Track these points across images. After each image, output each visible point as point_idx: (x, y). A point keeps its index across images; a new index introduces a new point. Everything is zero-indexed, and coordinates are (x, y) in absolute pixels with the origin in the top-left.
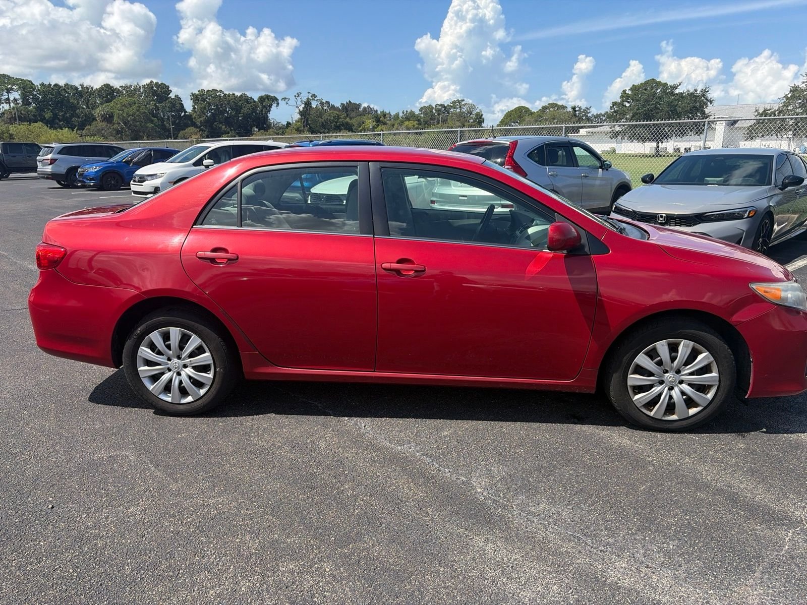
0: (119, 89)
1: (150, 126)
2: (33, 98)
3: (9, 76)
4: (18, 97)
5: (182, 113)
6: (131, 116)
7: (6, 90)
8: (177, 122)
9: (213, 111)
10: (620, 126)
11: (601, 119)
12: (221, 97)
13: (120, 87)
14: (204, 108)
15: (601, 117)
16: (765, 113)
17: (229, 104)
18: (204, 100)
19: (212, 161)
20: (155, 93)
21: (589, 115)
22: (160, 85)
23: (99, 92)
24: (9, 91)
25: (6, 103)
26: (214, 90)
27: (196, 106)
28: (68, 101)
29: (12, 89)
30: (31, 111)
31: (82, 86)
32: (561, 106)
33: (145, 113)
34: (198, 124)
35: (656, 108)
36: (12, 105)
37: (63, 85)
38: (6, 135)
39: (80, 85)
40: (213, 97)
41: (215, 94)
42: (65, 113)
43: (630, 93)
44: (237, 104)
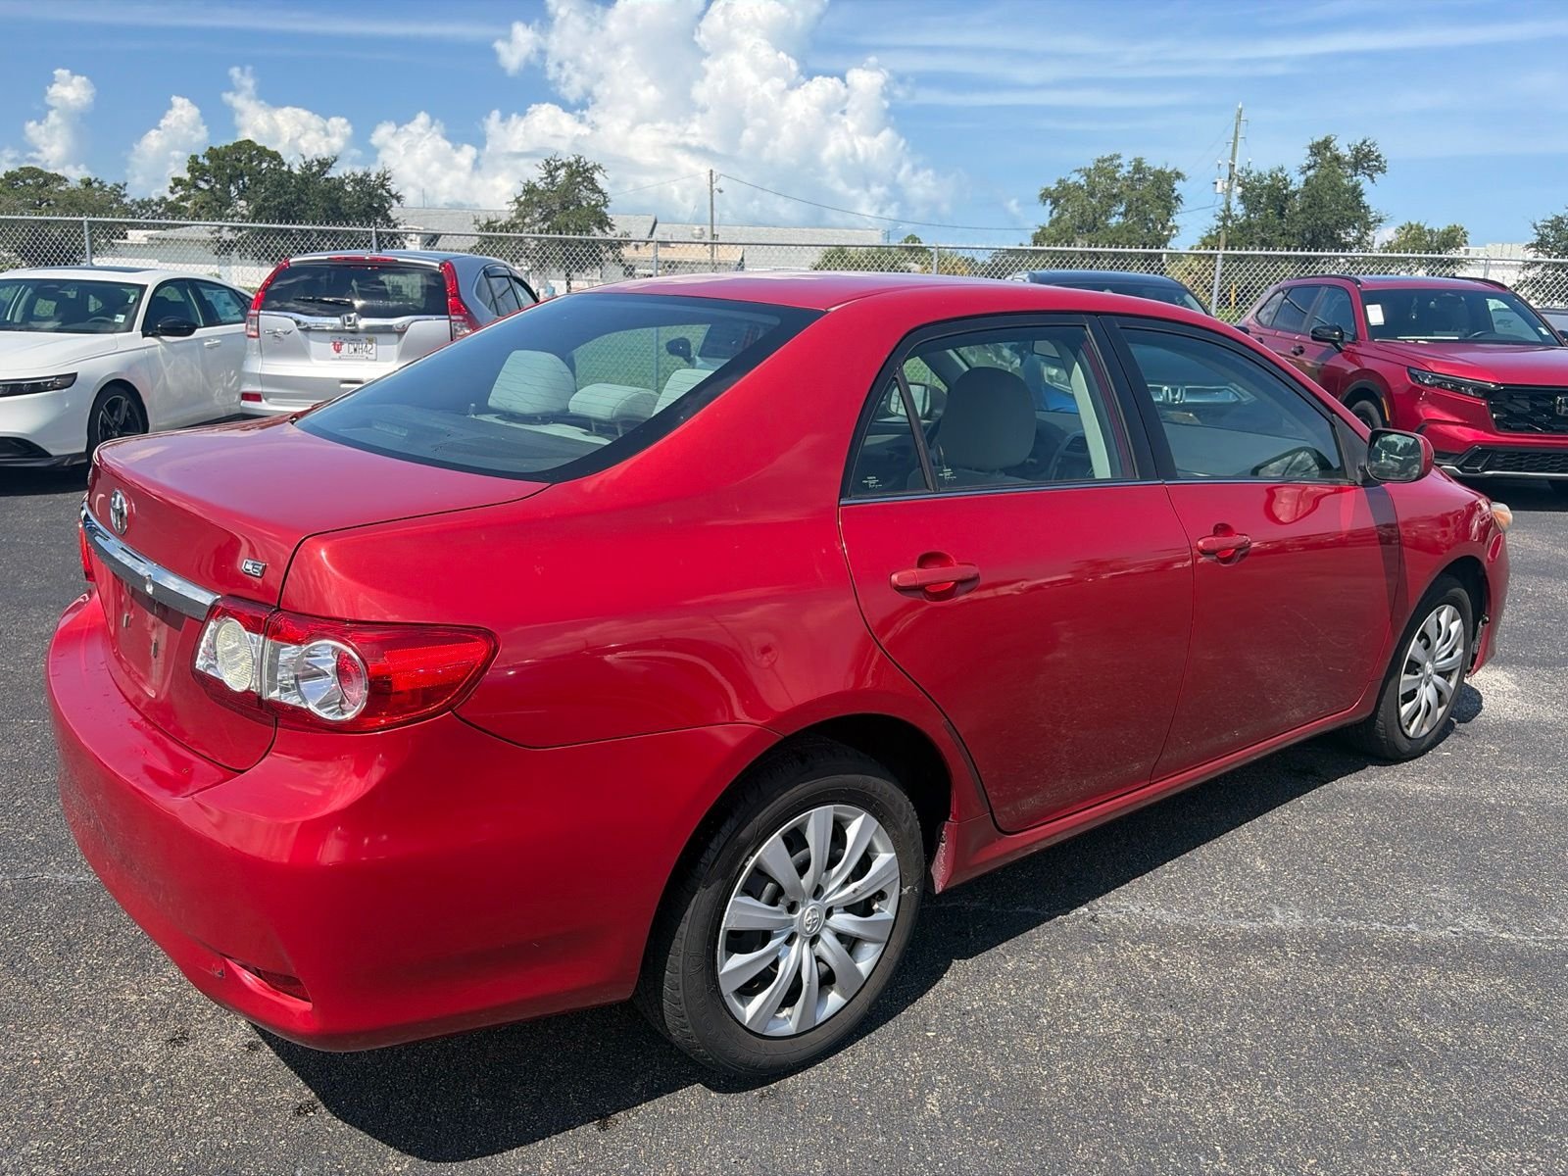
10: (232, 229)
11: (153, 211)
15: (154, 208)
16: (489, 225)
21: (126, 200)
32: (52, 175)
35: (300, 200)
43: (207, 162)
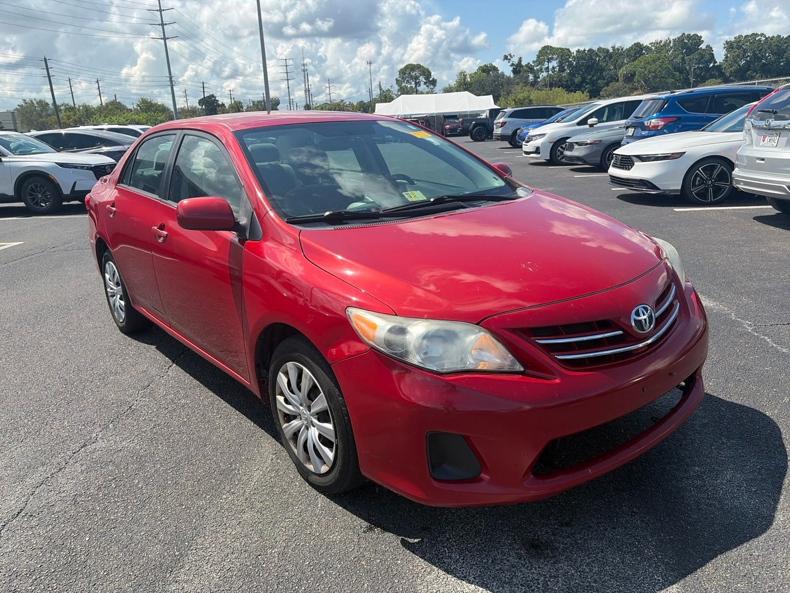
0: (648, 46)
1: (670, 81)
2: (568, 65)
3: (551, 47)
4: (556, 65)
5: (710, 64)
6: (652, 73)
7: (547, 61)
8: (702, 74)
9: (748, 59)
12: (761, 41)
13: (650, 44)
14: (738, 56)
17: (769, 48)
18: (739, 47)
19: (597, 120)
20: (684, 46)
22: (692, 37)
23: (628, 51)
24: (549, 61)
25: (546, 71)
26: (754, 34)
27: (729, 55)
28: (598, 64)
29: (552, 58)
30: (565, 77)
31: (613, 48)
33: (668, 68)
34: (728, 74)
36: (550, 72)
37: (596, 49)
38: (527, 101)
39: (612, 47)
40: (751, 43)
41: (754, 39)
42: (593, 77)
44: (781, 47)
